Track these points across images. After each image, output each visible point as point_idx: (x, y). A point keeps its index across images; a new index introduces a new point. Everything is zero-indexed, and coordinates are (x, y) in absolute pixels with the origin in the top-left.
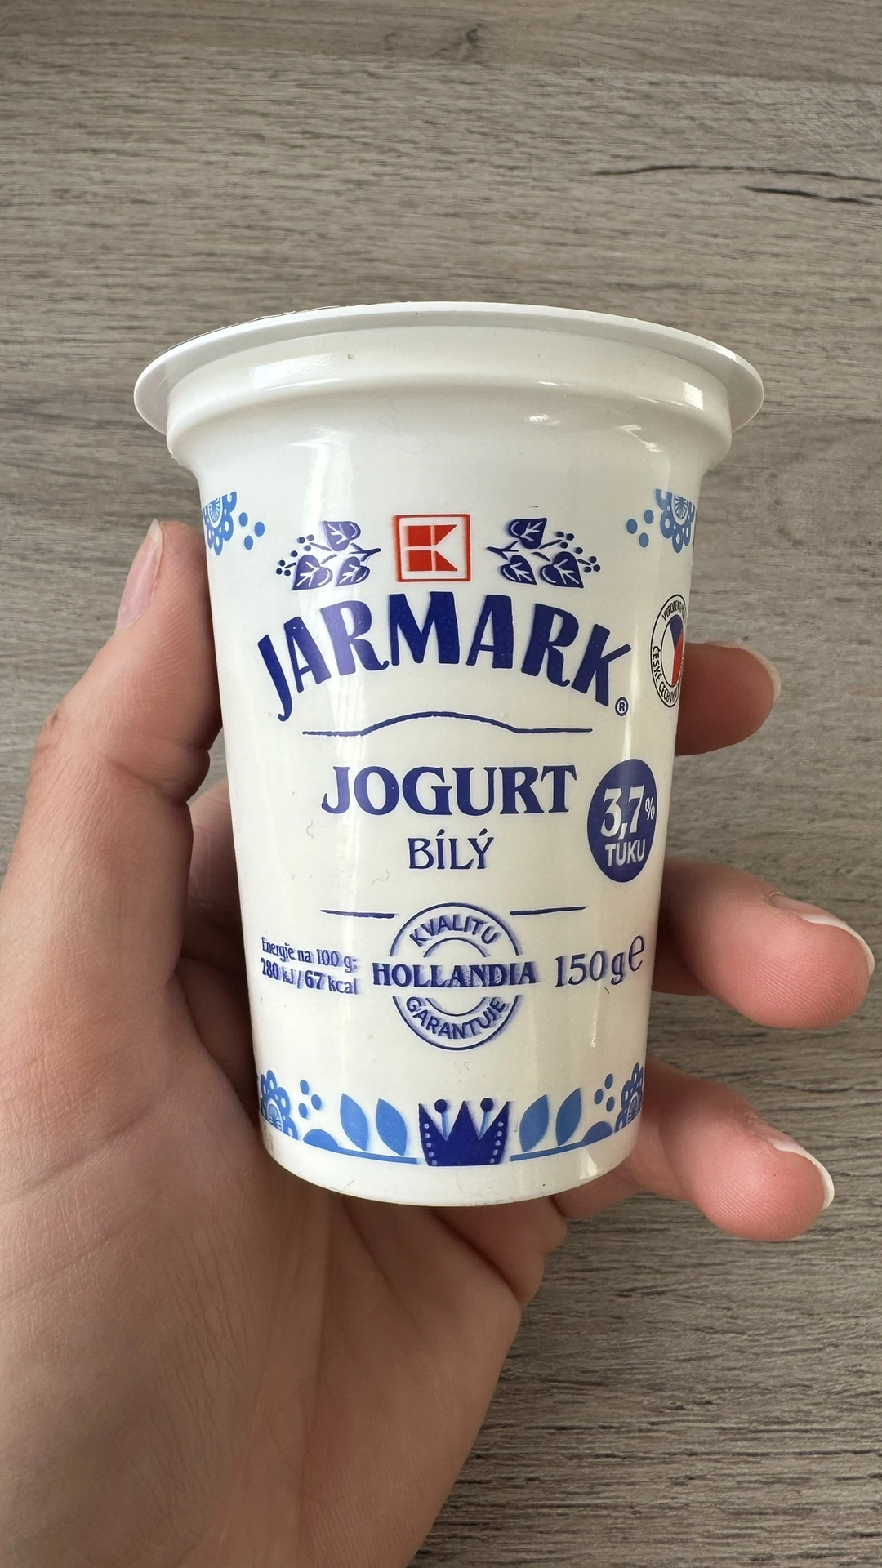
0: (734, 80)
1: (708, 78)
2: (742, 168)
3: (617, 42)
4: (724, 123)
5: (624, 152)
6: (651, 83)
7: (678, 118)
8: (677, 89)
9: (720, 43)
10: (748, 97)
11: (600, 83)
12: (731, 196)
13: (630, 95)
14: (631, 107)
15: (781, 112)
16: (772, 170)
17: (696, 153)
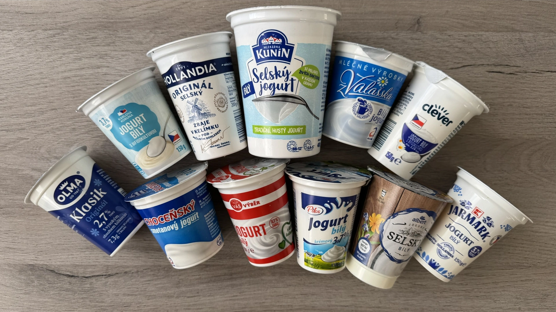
0: (487, 33)
1: (480, 33)
2: (486, 64)
3: (457, 21)
4: (483, 49)
5: (458, 61)
6: (465, 36)
7: (471, 48)
8: (472, 37)
9: (485, 19)
10: (490, 39)
11: (451, 37)
12: (482, 74)
13: (459, 41)
14: (460, 45)
15: (498, 44)
16: (493, 64)
17: (475, 60)
